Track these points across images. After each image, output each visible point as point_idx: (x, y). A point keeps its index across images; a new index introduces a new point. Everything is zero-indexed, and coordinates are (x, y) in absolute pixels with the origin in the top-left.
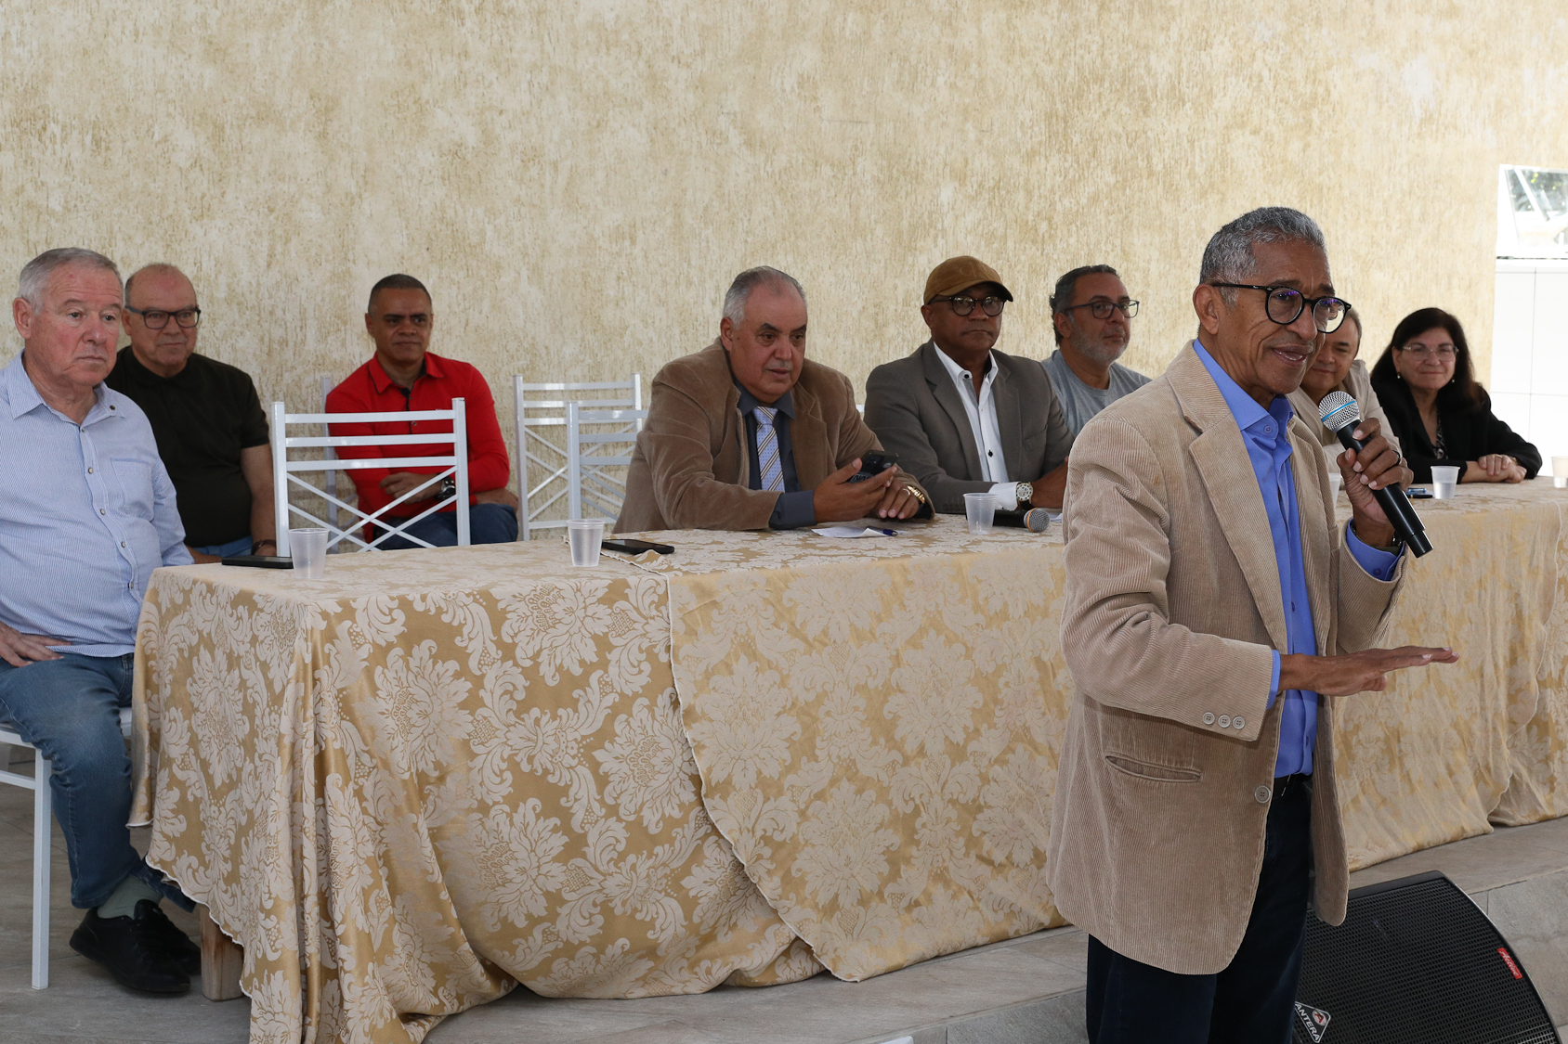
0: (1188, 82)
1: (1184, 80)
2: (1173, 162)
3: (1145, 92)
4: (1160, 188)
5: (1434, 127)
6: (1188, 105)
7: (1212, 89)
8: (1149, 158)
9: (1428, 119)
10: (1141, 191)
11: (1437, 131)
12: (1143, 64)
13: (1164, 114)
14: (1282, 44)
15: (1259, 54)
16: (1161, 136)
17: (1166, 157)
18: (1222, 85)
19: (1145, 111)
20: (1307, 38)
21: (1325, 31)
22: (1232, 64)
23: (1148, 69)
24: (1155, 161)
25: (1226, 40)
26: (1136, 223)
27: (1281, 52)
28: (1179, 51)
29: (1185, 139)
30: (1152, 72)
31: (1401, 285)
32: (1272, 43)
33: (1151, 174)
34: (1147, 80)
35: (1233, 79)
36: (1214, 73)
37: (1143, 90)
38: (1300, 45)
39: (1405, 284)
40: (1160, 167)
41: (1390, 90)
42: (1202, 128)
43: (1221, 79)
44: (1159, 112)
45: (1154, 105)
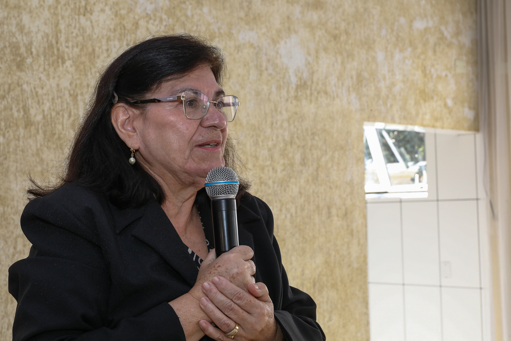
0: (67, 41)
1: (62, 39)
2: (54, 114)
3: (18, 48)
4: (40, 137)
5: (308, 92)
6: (68, 63)
7: (94, 50)
8: (26, 110)
9: (302, 86)
10: (18, 140)
11: (311, 94)
12: (14, 22)
13: (41, 69)
14: (164, 17)
15: (142, 23)
16: (40, 92)
17: (46, 108)
18: (105, 47)
19: (20, 66)
20: (189, 13)
21: (206, 10)
22: (115, 30)
23: (21, 28)
24: (33, 112)
25: (107, 9)
26: (13, 169)
27: (164, 23)
28: (55, 14)
29: (67, 93)
30: (26, 30)
31: (289, 216)
32: (155, 15)
33: (28, 124)
34: (19, 38)
35: (117, 43)
36: (95, 37)
37: (15, 47)
38: (183, 19)
39: (291, 215)
40: (39, 118)
41: (269, 61)
42: (85, 84)
43: (104, 42)
44: (35, 67)
45: (29, 61)
